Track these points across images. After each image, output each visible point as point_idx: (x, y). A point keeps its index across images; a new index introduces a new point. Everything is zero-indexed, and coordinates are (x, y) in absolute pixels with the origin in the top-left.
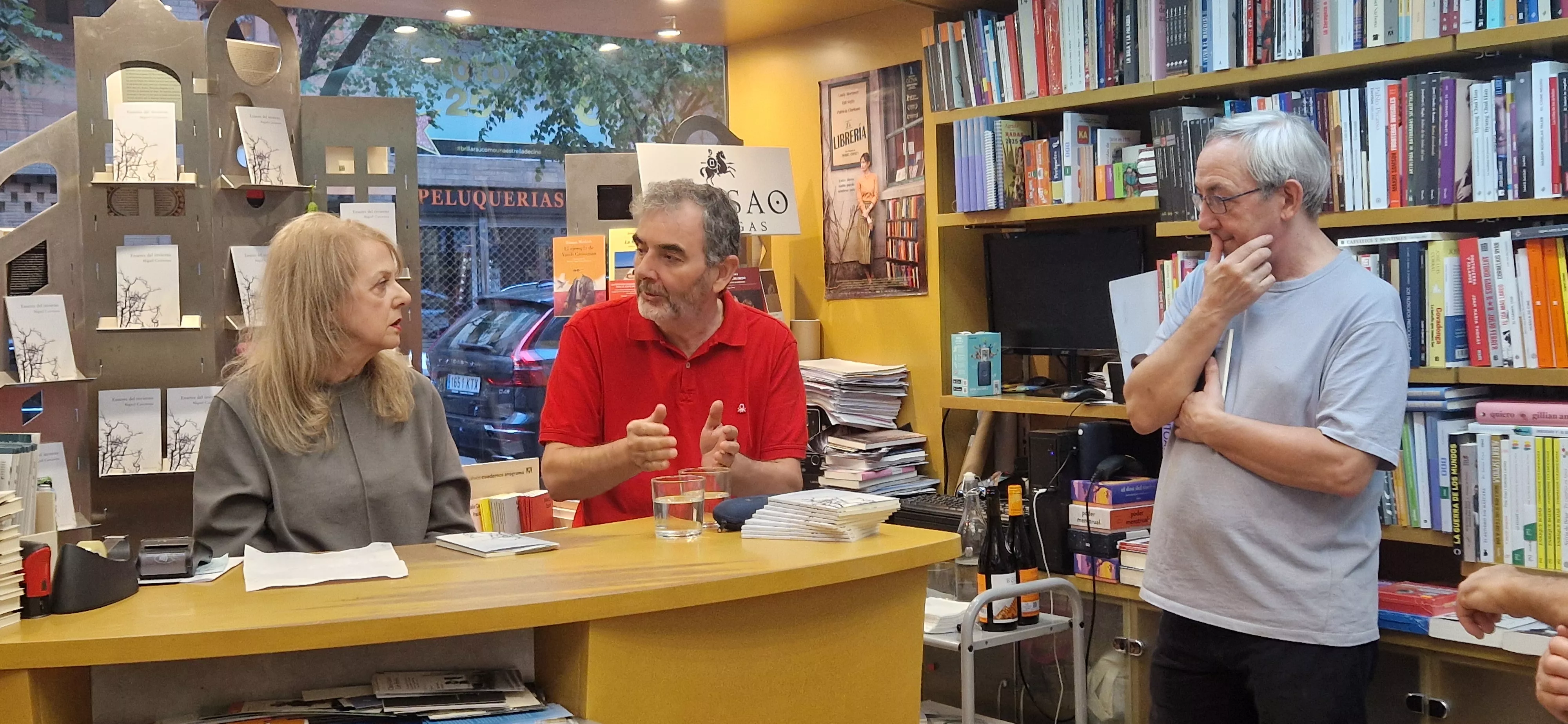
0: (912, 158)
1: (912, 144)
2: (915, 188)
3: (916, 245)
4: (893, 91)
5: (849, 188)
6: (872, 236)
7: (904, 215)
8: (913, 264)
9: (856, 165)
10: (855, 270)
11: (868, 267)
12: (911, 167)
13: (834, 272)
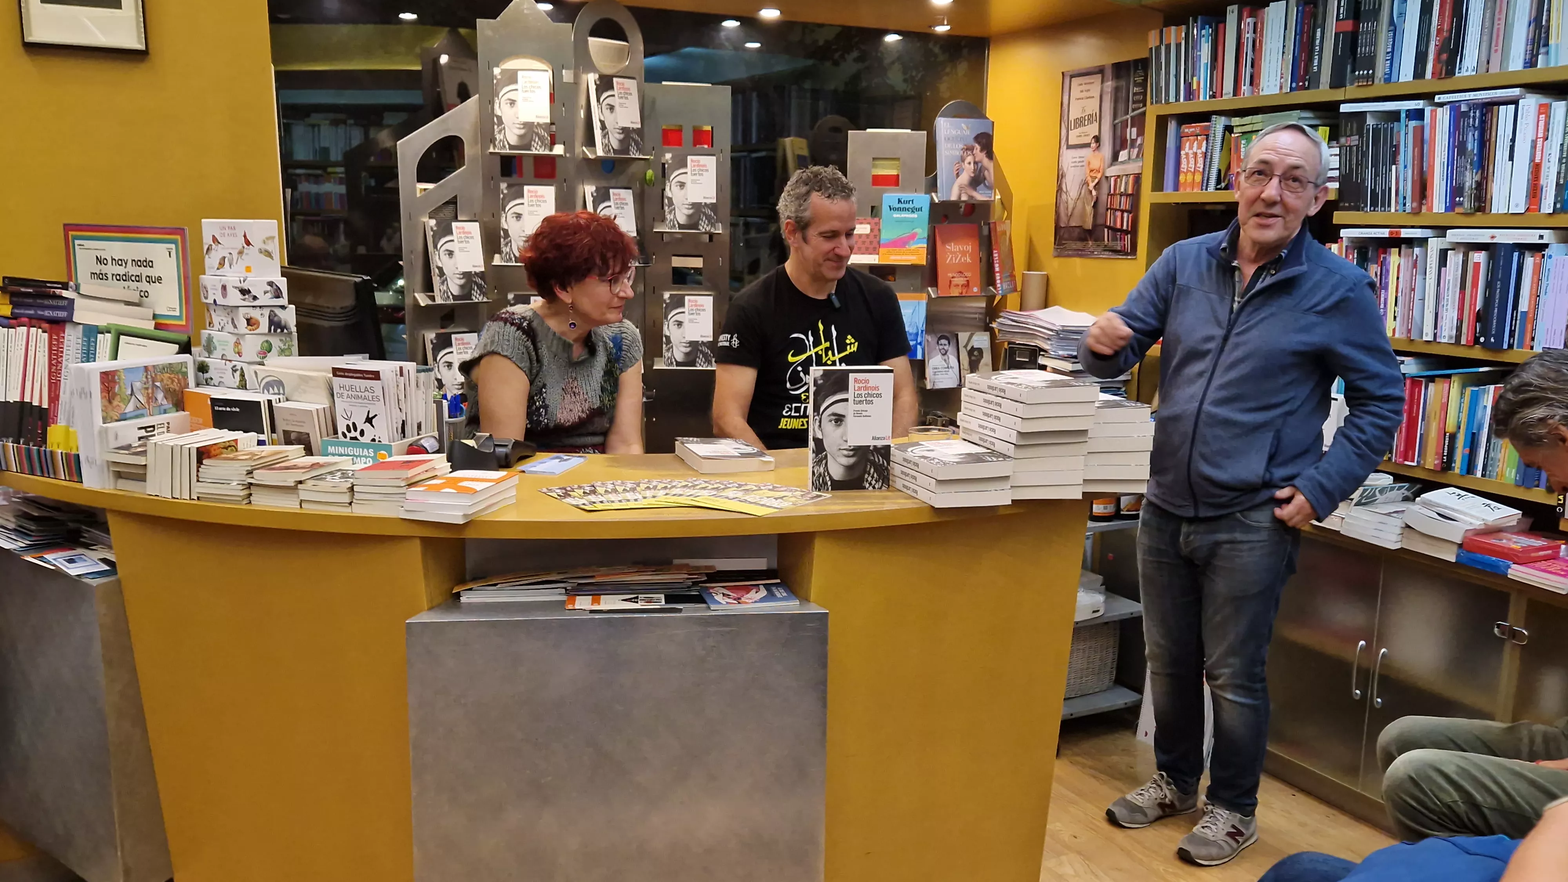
0: (1133, 141)
1: (1134, 130)
2: (1133, 168)
3: (1130, 215)
4: (1123, 83)
5: (1080, 164)
6: (1095, 206)
7: (1122, 190)
8: (1126, 232)
9: (1087, 145)
10: (1079, 233)
11: (1089, 230)
12: (1132, 150)
13: (1062, 234)
